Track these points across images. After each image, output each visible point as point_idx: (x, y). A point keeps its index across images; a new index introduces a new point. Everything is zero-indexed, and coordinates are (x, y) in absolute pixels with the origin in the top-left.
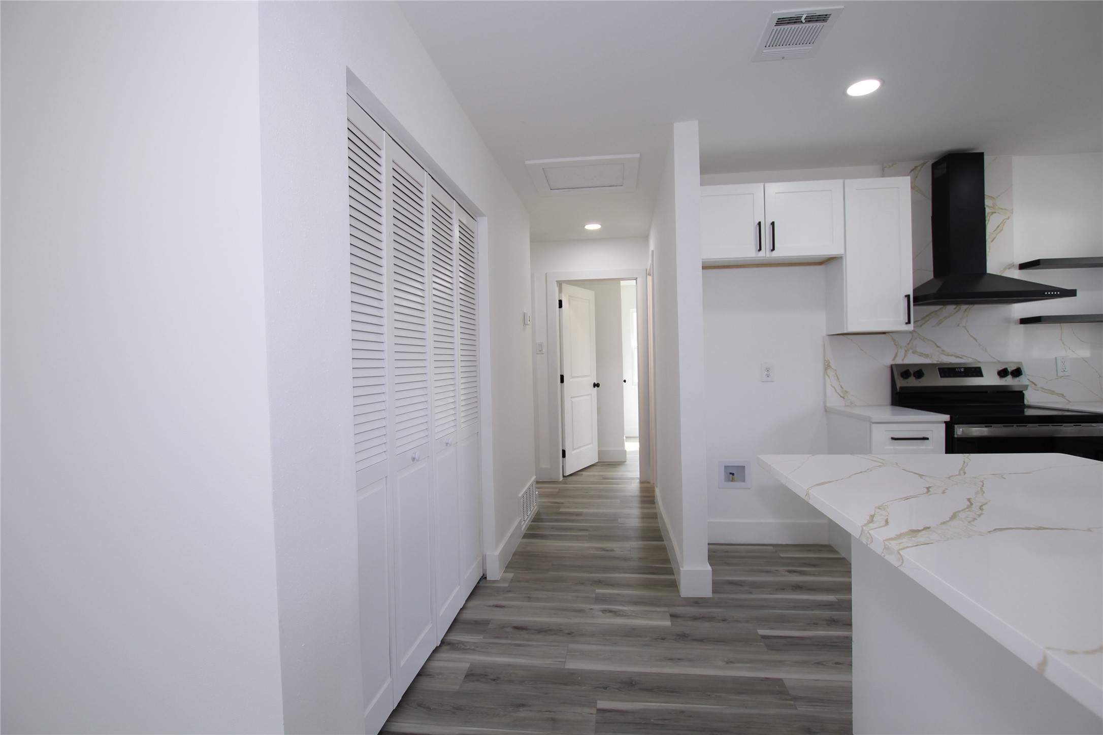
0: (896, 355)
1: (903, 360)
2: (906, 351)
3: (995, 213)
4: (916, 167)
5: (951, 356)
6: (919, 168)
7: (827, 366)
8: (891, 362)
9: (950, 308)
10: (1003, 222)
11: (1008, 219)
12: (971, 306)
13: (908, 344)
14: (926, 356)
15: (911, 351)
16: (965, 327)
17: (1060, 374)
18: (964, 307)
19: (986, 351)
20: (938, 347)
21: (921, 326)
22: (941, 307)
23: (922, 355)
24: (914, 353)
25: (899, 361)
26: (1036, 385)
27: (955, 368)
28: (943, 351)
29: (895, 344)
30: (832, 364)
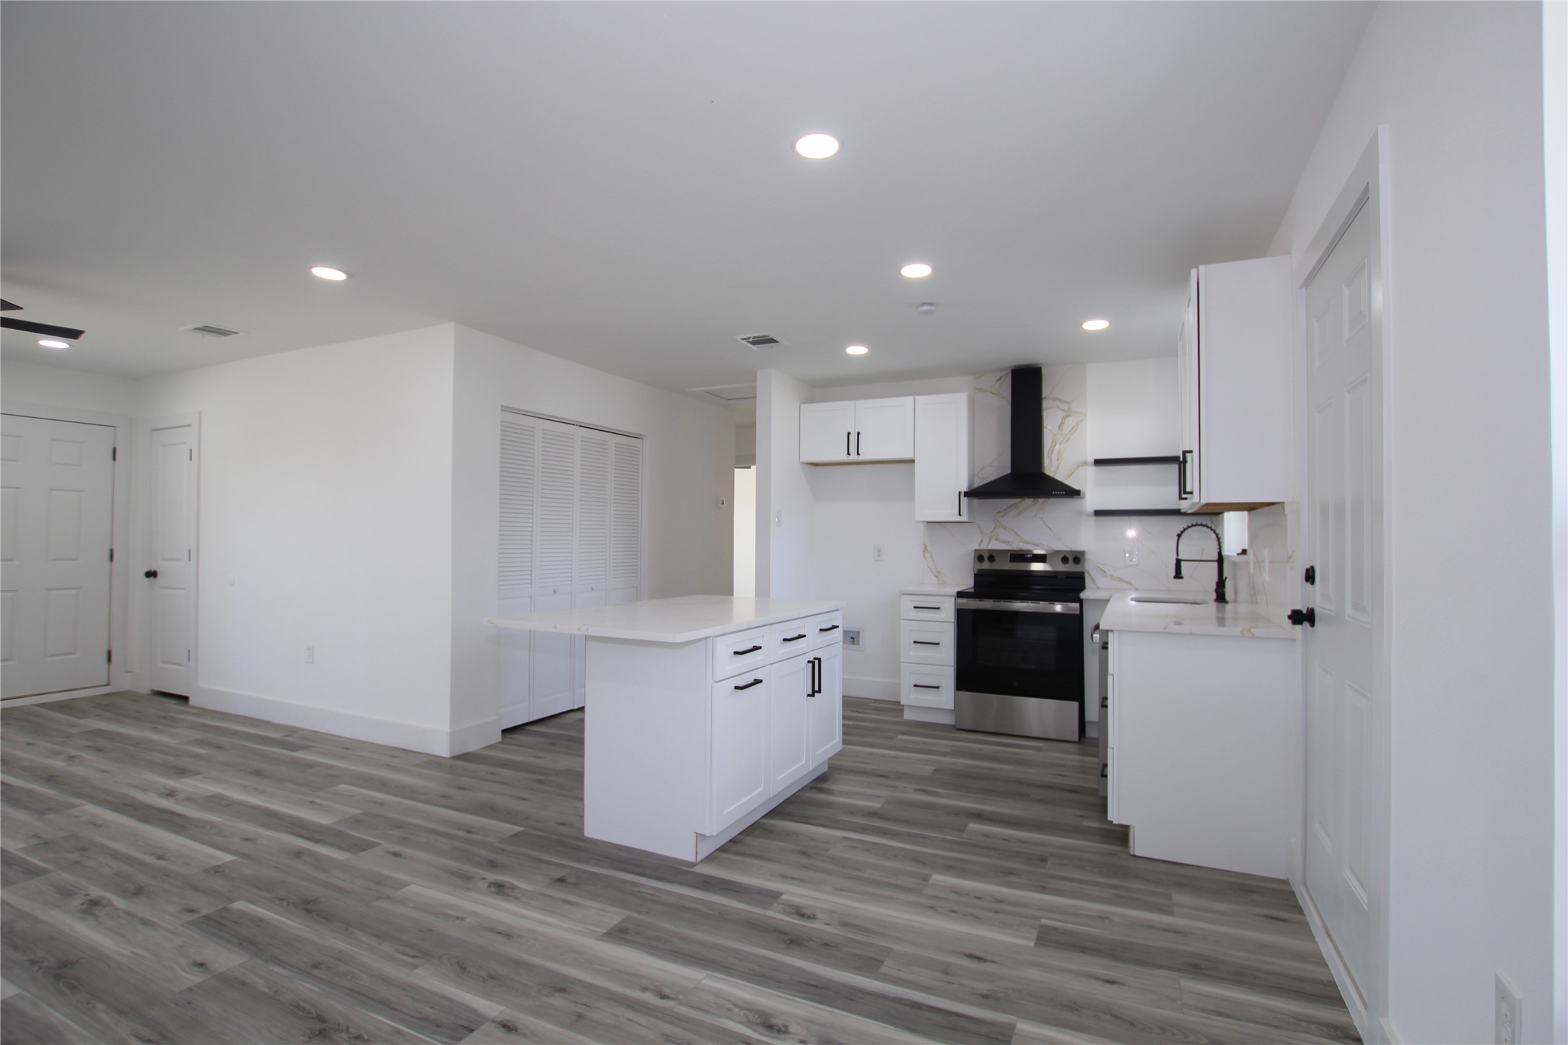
0: (982, 541)
1: (987, 546)
2: (990, 538)
3: (1068, 416)
4: (1001, 378)
5: (1029, 543)
6: (1003, 378)
7: (925, 550)
8: (977, 548)
9: (1029, 501)
10: (1077, 424)
11: (1082, 421)
12: (1047, 500)
13: (992, 532)
14: (1007, 543)
15: (994, 538)
16: (1041, 518)
17: (1128, 563)
18: (1041, 500)
19: (1060, 540)
20: (1018, 535)
21: (1003, 516)
22: (1020, 500)
23: (1004, 542)
24: (997, 540)
25: (984, 547)
26: (1105, 572)
27: (1024, 555)
28: (1022, 539)
29: (981, 532)
30: (928, 548)
